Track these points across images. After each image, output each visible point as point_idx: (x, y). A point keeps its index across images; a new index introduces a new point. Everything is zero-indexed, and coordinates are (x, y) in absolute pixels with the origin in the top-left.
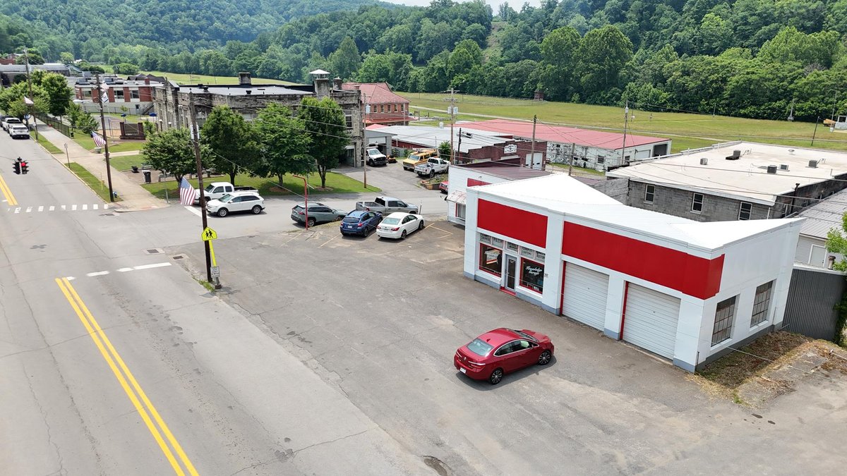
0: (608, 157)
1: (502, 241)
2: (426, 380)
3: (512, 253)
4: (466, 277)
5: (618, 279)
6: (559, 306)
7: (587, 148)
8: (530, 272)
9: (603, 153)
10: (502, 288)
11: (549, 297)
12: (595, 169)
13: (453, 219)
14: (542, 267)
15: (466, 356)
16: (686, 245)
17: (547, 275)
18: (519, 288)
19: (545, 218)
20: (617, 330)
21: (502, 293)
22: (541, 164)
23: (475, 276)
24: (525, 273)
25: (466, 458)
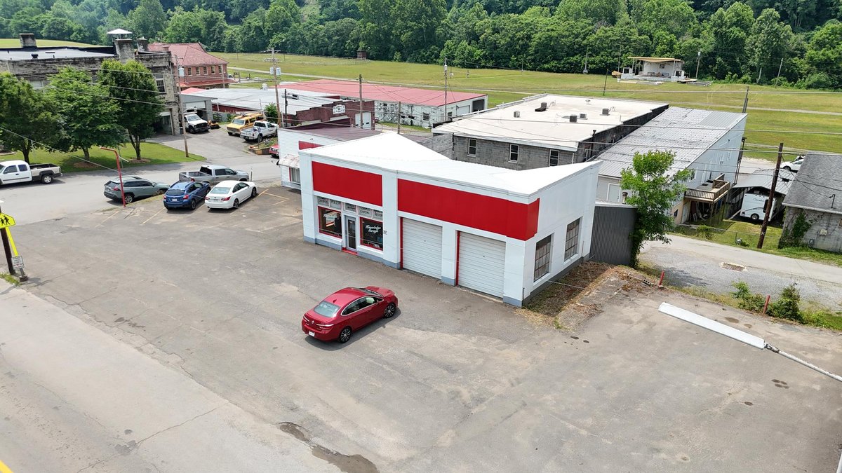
0: (433, 114)
1: (340, 202)
2: (274, 348)
3: (351, 214)
4: (307, 242)
5: (450, 228)
6: (399, 261)
7: (412, 106)
8: (369, 231)
9: (427, 111)
10: (344, 249)
11: (389, 253)
12: (421, 126)
13: (288, 184)
14: (380, 225)
15: (313, 320)
16: (507, 192)
17: (386, 232)
18: (360, 247)
19: (380, 177)
20: (453, 276)
21: (343, 254)
22: (370, 123)
23: (316, 239)
24: (364, 232)
25: (321, 417)
